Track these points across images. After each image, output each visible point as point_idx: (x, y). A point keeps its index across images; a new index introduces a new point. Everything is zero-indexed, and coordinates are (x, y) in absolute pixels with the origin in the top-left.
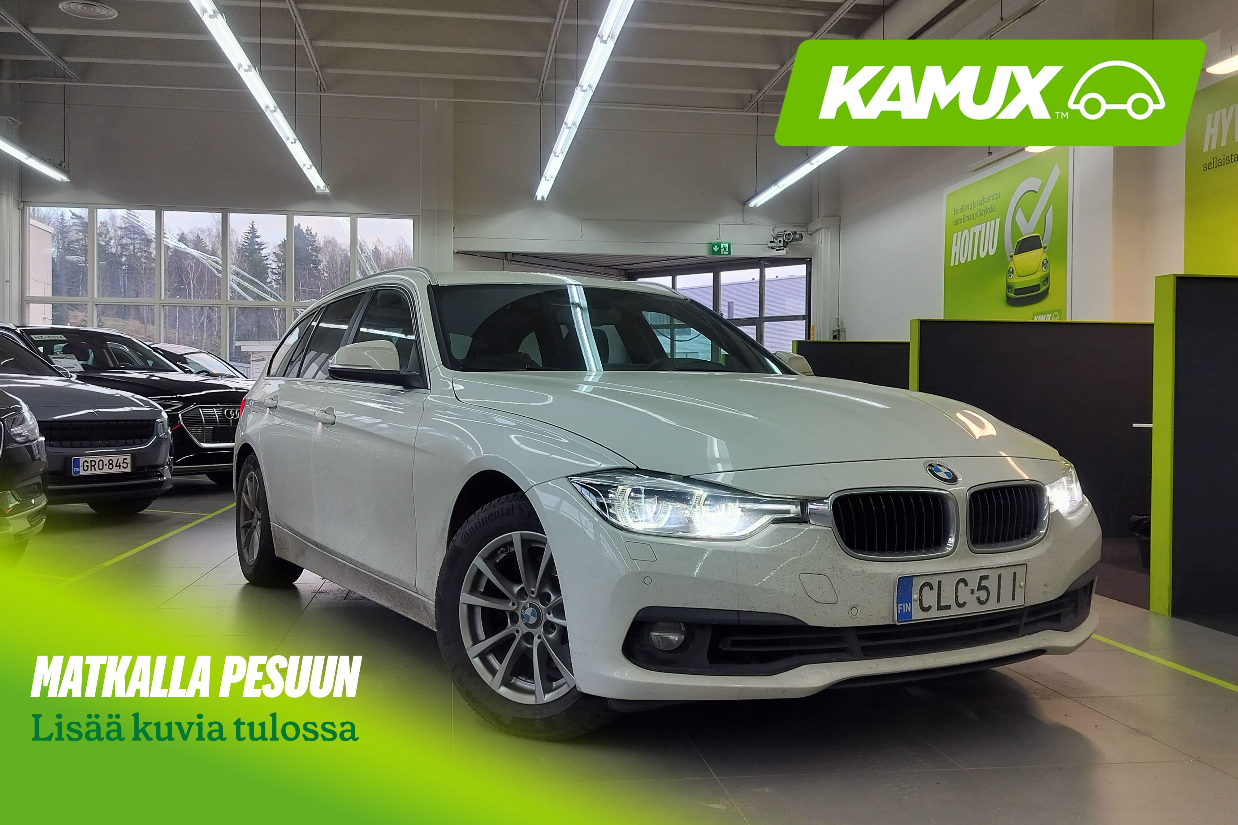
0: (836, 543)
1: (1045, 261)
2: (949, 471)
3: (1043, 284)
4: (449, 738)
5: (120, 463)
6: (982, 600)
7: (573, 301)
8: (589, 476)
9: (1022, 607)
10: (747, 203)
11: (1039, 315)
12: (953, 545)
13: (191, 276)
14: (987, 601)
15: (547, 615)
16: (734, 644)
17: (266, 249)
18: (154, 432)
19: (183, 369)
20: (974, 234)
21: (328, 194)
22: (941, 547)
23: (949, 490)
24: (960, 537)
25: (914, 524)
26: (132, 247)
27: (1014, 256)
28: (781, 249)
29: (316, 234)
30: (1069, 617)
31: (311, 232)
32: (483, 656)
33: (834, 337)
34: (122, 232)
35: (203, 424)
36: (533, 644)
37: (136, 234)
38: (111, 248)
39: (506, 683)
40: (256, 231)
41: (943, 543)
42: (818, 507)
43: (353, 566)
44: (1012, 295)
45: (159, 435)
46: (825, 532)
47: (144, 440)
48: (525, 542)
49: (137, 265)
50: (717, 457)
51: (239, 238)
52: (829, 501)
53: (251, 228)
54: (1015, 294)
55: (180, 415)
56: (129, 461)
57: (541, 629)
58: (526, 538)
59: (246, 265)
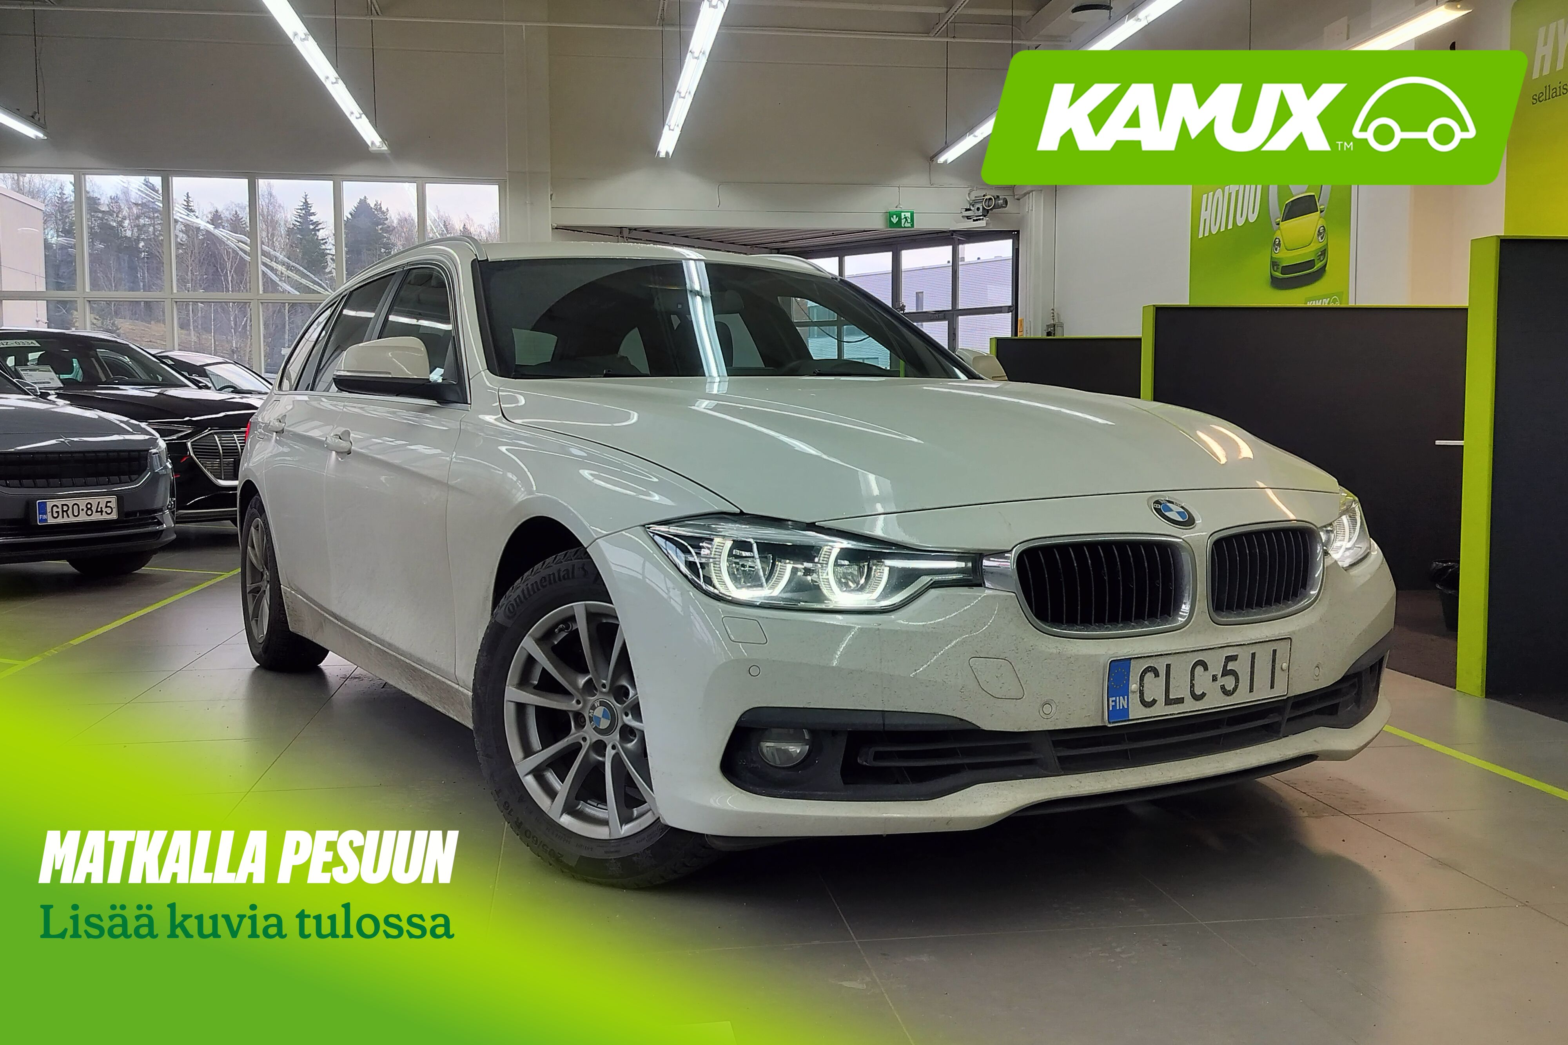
0: (1021, 614)
1: (1322, 228)
2: (1183, 510)
3: (1320, 259)
4: (491, 887)
5: (101, 508)
6: (1228, 689)
7: (691, 286)
8: (678, 524)
9: (1285, 698)
10: (934, 159)
11: (1313, 301)
12: (1187, 614)
13: (229, 265)
14: (1235, 691)
15: (624, 717)
16: (878, 756)
17: (325, 230)
18: (147, 467)
19: (196, 383)
20: (1230, 194)
21: (385, 152)
22: (1170, 616)
23: (1182, 537)
24: (1197, 602)
25: (1133, 585)
26: (151, 229)
27: (1281, 223)
28: (980, 219)
29: (387, 209)
30: (1349, 708)
31: (381, 207)
32: (538, 773)
33: (1049, 334)
34: (139, 209)
35: (220, 455)
36: (604, 756)
37: (156, 212)
38: (125, 231)
39: (570, 809)
40: (310, 207)
41: (1174, 610)
42: (999, 563)
43: (380, 646)
44: (1278, 274)
45: (154, 470)
46: (1006, 598)
47: (134, 477)
48: (591, 616)
49: (159, 252)
50: (875, 495)
51: (289, 216)
52: (1013, 555)
53: (304, 203)
54: (1282, 274)
55: (189, 444)
56: (113, 504)
57: (616, 736)
58: (592, 611)
59: (298, 250)
